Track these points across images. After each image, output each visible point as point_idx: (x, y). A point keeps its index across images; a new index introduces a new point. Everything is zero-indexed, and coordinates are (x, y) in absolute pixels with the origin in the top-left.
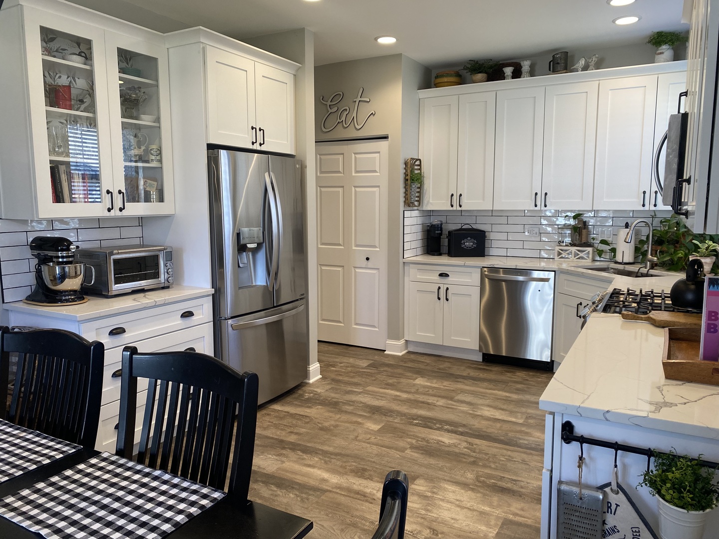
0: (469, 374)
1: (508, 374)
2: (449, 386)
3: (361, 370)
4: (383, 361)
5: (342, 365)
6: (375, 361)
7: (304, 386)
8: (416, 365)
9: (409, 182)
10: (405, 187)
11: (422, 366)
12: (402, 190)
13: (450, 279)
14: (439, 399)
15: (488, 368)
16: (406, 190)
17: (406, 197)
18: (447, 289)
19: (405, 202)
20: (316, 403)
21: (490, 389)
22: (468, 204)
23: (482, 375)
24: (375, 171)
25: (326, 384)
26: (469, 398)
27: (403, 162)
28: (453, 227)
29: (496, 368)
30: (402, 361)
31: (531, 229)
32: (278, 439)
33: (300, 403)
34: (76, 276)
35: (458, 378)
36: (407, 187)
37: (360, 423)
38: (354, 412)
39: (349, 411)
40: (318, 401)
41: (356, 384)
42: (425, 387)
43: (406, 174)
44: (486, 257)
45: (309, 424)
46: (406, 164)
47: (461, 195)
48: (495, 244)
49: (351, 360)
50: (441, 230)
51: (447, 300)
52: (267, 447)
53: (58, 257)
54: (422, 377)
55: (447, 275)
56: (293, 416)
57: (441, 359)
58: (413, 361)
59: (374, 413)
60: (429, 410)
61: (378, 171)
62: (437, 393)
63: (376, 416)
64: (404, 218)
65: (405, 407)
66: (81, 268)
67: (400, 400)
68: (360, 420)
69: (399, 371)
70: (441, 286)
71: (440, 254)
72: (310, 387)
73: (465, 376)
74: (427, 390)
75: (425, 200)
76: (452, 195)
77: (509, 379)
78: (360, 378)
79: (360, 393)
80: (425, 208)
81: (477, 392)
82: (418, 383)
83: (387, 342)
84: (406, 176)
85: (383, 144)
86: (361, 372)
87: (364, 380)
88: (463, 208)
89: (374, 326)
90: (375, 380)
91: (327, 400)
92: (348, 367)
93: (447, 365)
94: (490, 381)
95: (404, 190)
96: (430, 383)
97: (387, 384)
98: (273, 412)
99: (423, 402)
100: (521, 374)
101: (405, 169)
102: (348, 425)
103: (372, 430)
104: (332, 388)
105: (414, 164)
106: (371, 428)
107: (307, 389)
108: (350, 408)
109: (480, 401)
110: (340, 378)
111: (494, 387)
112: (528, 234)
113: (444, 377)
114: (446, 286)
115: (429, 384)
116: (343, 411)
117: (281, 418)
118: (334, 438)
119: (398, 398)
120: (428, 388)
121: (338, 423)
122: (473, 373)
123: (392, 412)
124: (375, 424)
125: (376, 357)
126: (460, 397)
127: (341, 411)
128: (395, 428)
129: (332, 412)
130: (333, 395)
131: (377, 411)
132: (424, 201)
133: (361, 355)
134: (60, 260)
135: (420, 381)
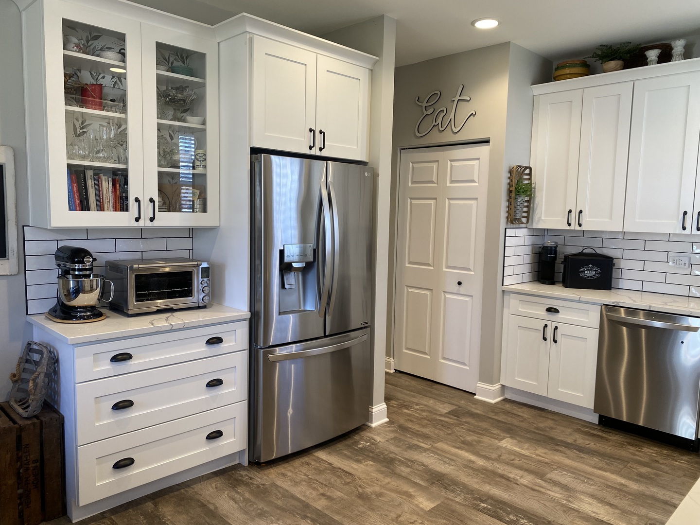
0: (575, 441)
1: (631, 448)
2: (544, 455)
3: (438, 418)
4: (469, 408)
5: (418, 407)
6: (459, 407)
7: (364, 430)
8: (509, 419)
9: (513, 194)
10: (508, 201)
11: (515, 422)
12: (504, 204)
13: (561, 316)
14: (525, 474)
15: (604, 435)
16: (510, 204)
17: (510, 212)
18: (556, 328)
19: (507, 218)
20: (368, 456)
21: (600, 469)
22: (590, 223)
23: (593, 445)
24: (473, 181)
25: (390, 431)
26: (565, 479)
27: (508, 170)
28: (572, 250)
29: (615, 437)
30: (493, 411)
31: (678, 258)
32: (304, 502)
33: (349, 454)
34: (92, 290)
35: (558, 445)
36: (510, 200)
37: (410, 496)
38: (410, 477)
39: (403, 474)
40: (371, 455)
41: (426, 437)
42: (511, 452)
43: (510, 185)
44: (613, 291)
45: (348, 487)
46: (511, 172)
47: (581, 212)
48: (626, 274)
49: (431, 402)
50: (555, 252)
51: (555, 341)
52: (286, 512)
53: (74, 270)
54: (511, 437)
55: (557, 311)
56: (334, 470)
57: (543, 414)
58: (506, 413)
59: (433, 483)
60: (507, 488)
61: (477, 181)
62: (524, 465)
63: (434, 489)
64: (505, 237)
65: (475, 480)
66: (97, 283)
67: (472, 469)
68: (411, 490)
69: (484, 425)
70: (549, 323)
71: (553, 283)
72: (370, 432)
73: (569, 444)
74: (513, 457)
75: (536, 218)
76: (570, 211)
77: (632, 456)
78: (432, 429)
79: (425, 450)
80: (535, 226)
81: (580, 471)
82: (504, 445)
83: (478, 385)
84: (510, 187)
85: (484, 149)
86: (437, 420)
87: (436, 432)
88: (583, 228)
89: (464, 364)
90: (449, 434)
91: (383, 454)
92: (423, 411)
93: (549, 423)
94: (602, 455)
95: (507, 204)
96: (520, 448)
97: (463, 442)
98: (315, 461)
99: (502, 476)
100: (649, 452)
101: (509, 178)
102: (394, 495)
103: (422, 509)
104: (395, 439)
105: (523, 173)
106: (421, 506)
107: (366, 434)
108: (404, 470)
109: (581, 487)
110: (410, 425)
111: (606, 466)
112: (673, 265)
113: (540, 441)
114: (554, 325)
115: (517, 449)
116: (395, 474)
117: (320, 472)
118: (370, 513)
119: (471, 465)
120: (514, 455)
121: (384, 491)
122: (581, 440)
123: (456, 485)
124: (429, 500)
125: (463, 402)
126: (555, 475)
127: (394, 474)
128: (453, 511)
129: (382, 472)
130: (393, 448)
131: (438, 481)
132: (534, 217)
133: (445, 397)
134: (77, 273)
135: (507, 444)
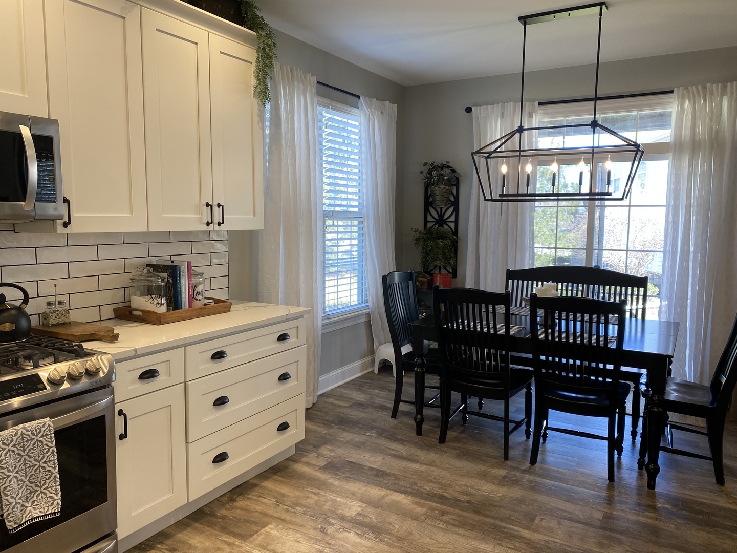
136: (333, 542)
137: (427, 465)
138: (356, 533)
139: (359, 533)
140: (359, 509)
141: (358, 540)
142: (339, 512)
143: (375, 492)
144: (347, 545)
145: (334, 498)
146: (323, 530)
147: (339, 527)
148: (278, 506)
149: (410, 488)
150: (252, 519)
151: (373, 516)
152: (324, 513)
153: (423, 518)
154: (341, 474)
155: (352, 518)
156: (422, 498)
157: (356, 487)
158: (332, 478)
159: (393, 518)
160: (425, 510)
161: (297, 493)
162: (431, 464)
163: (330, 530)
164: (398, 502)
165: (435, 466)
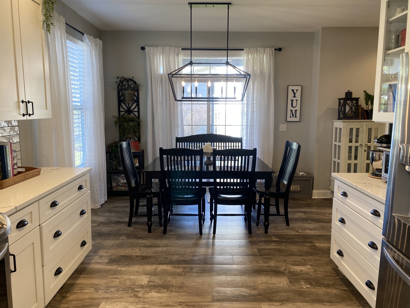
136: (147, 301)
137: (165, 247)
138: (156, 292)
139: (157, 291)
140: (148, 279)
141: (160, 295)
142: (137, 284)
143: (149, 268)
144: (155, 299)
145: (129, 277)
146: (136, 296)
147: (144, 292)
148: (98, 291)
149: (165, 261)
150: (87, 304)
151: (157, 280)
152: (128, 287)
153: (184, 274)
154: (122, 264)
155: (147, 285)
156: (176, 264)
157: (136, 268)
158: (119, 267)
159: (169, 278)
160: (181, 269)
161: (104, 281)
162: (167, 246)
163: (140, 295)
164: (165, 270)
165: (170, 246)
